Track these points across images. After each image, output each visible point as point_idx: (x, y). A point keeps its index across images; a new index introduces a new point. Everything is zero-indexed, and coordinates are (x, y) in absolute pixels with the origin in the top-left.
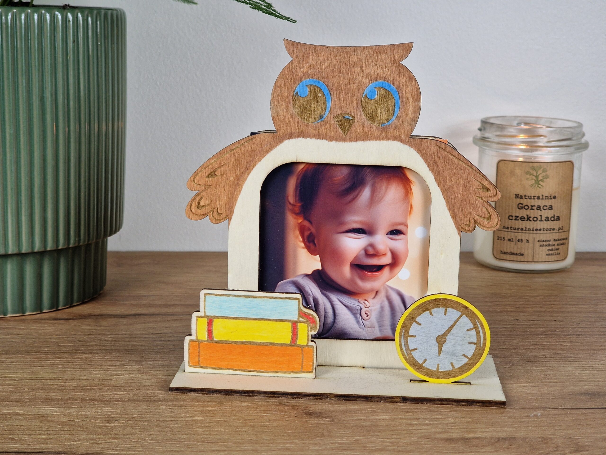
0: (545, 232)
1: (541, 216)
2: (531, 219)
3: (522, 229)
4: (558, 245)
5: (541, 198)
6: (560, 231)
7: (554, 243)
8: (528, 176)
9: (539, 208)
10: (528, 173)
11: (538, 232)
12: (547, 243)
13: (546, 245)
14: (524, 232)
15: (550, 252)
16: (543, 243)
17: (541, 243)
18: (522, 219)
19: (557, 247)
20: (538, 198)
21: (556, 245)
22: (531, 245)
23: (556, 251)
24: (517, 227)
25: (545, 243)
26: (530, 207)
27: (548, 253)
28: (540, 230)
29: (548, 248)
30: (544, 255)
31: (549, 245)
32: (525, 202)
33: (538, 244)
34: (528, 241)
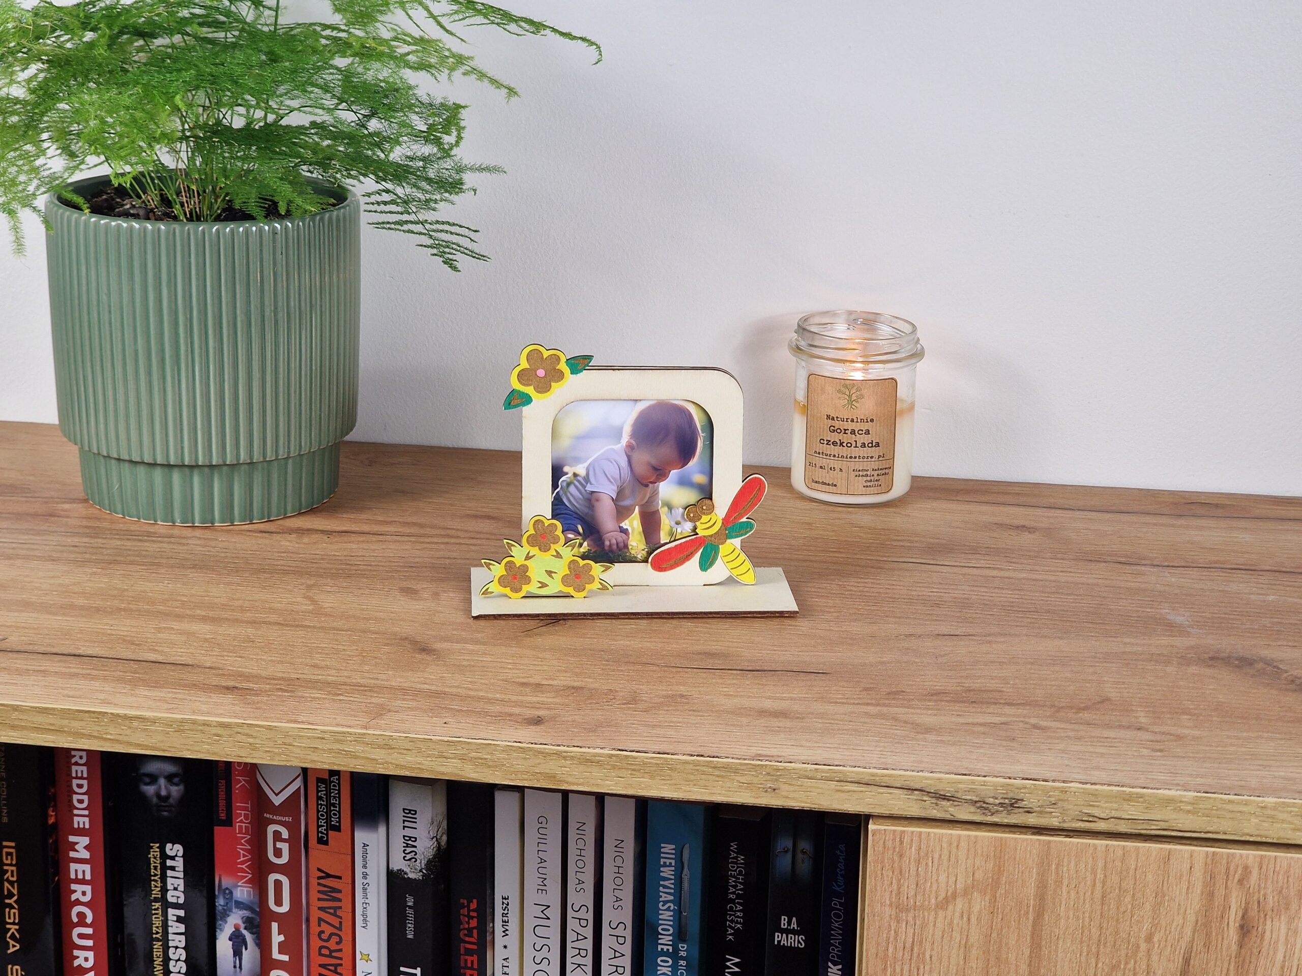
0: (861, 460)
1: (856, 441)
2: (844, 444)
3: (834, 456)
4: (878, 475)
5: (855, 420)
6: (880, 459)
7: (873, 473)
8: (840, 395)
9: (853, 432)
10: (839, 391)
11: (853, 460)
12: (865, 473)
13: (863, 476)
14: (836, 459)
15: (869, 484)
16: (859, 473)
17: (857, 473)
18: (835, 443)
19: (877, 478)
20: (852, 421)
21: (876, 475)
22: (844, 474)
23: (876, 483)
24: (829, 453)
25: (861, 473)
26: (843, 431)
27: (865, 485)
28: (855, 457)
29: (865, 479)
30: (861, 486)
31: (867, 475)
32: (837, 424)
33: (853, 474)
34: (841, 470)
